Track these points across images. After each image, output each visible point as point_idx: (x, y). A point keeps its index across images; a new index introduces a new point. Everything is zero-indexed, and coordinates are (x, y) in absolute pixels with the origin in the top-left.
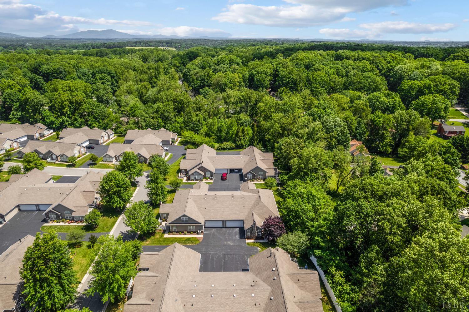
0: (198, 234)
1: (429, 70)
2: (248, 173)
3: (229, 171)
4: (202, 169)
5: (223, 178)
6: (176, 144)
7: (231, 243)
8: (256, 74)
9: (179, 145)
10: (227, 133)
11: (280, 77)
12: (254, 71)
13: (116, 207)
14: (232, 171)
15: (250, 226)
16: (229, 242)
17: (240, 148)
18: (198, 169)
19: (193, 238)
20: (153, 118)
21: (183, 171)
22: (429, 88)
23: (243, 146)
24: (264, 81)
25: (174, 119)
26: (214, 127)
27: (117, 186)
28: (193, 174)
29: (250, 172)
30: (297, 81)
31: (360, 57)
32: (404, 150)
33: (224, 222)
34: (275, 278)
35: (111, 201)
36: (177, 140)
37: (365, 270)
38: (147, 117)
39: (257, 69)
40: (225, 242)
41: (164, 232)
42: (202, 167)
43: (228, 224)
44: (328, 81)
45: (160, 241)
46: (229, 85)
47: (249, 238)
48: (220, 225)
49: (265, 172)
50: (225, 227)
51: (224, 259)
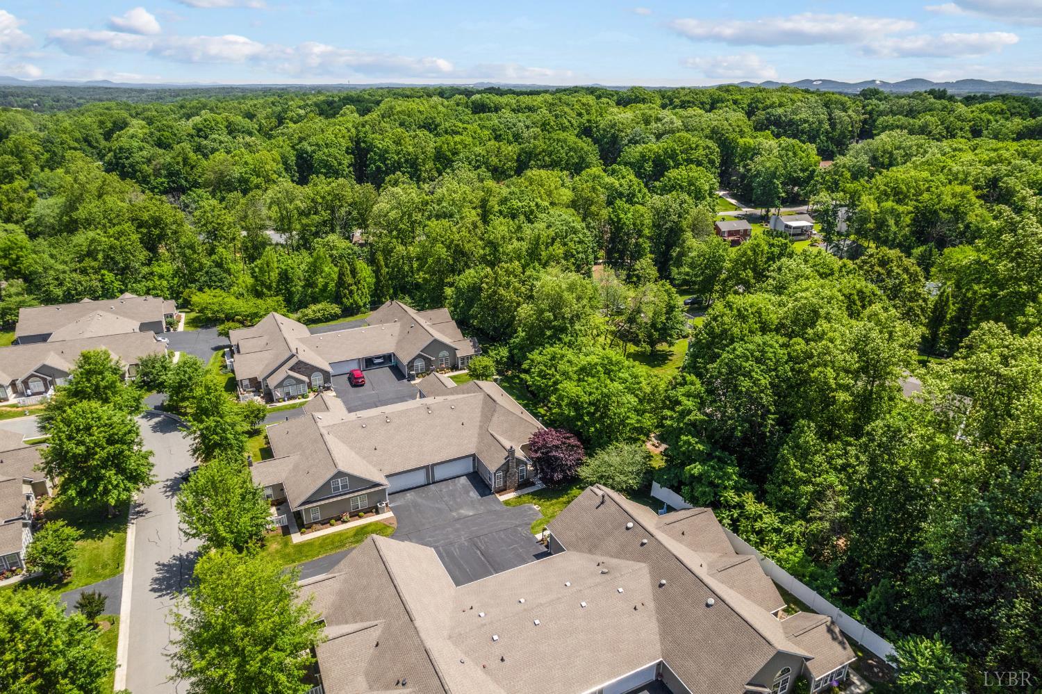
0: (377, 513)
1: (659, 125)
2: (414, 359)
3: (363, 365)
4: (301, 367)
5: (355, 381)
6: (181, 327)
7: (465, 512)
8: (314, 152)
9: (191, 329)
10: (309, 284)
11: (375, 153)
12: (305, 144)
13: (118, 500)
14: (369, 362)
15: (504, 461)
16: (462, 511)
17: (352, 315)
18: (291, 369)
19: (370, 524)
20: (84, 272)
21: (247, 382)
22: (673, 156)
23: (359, 308)
24: (340, 164)
25: (146, 270)
26: (272, 274)
27: (111, 441)
28: (280, 385)
29: (419, 356)
30: (417, 158)
31: (524, 106)
32: (682, 270)
33: (429, 469)
34: (645, 541)
35: (97, 486)
36: (180, 317)
37: (800, 474)
38: (64, 272)
39: (313, 139)
40: (454, 514)
41: (286, 531)
42: (300, 362)
43: (439, 474)
44: (484, 153)
45: (288, 555)
46: (255, 180)
47: (502, 490)
48: (420, 478)
49: (453, 350)
50: (434, 483)
51: (478, 548)
